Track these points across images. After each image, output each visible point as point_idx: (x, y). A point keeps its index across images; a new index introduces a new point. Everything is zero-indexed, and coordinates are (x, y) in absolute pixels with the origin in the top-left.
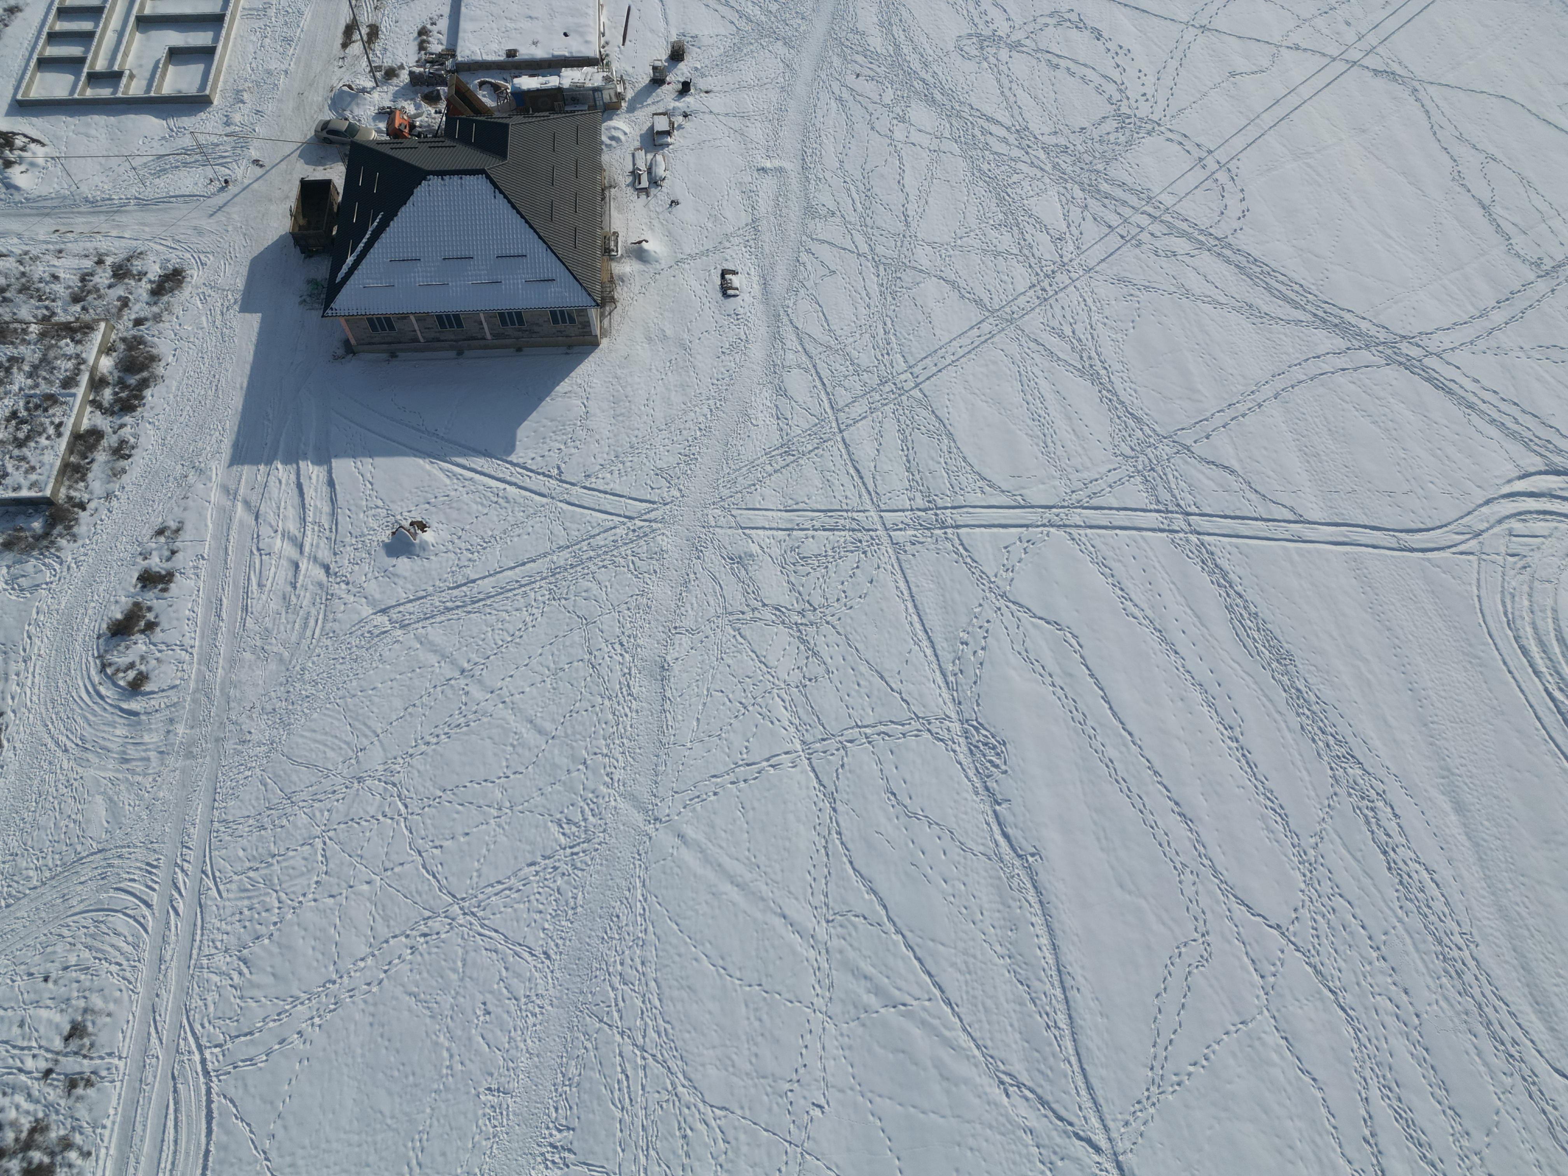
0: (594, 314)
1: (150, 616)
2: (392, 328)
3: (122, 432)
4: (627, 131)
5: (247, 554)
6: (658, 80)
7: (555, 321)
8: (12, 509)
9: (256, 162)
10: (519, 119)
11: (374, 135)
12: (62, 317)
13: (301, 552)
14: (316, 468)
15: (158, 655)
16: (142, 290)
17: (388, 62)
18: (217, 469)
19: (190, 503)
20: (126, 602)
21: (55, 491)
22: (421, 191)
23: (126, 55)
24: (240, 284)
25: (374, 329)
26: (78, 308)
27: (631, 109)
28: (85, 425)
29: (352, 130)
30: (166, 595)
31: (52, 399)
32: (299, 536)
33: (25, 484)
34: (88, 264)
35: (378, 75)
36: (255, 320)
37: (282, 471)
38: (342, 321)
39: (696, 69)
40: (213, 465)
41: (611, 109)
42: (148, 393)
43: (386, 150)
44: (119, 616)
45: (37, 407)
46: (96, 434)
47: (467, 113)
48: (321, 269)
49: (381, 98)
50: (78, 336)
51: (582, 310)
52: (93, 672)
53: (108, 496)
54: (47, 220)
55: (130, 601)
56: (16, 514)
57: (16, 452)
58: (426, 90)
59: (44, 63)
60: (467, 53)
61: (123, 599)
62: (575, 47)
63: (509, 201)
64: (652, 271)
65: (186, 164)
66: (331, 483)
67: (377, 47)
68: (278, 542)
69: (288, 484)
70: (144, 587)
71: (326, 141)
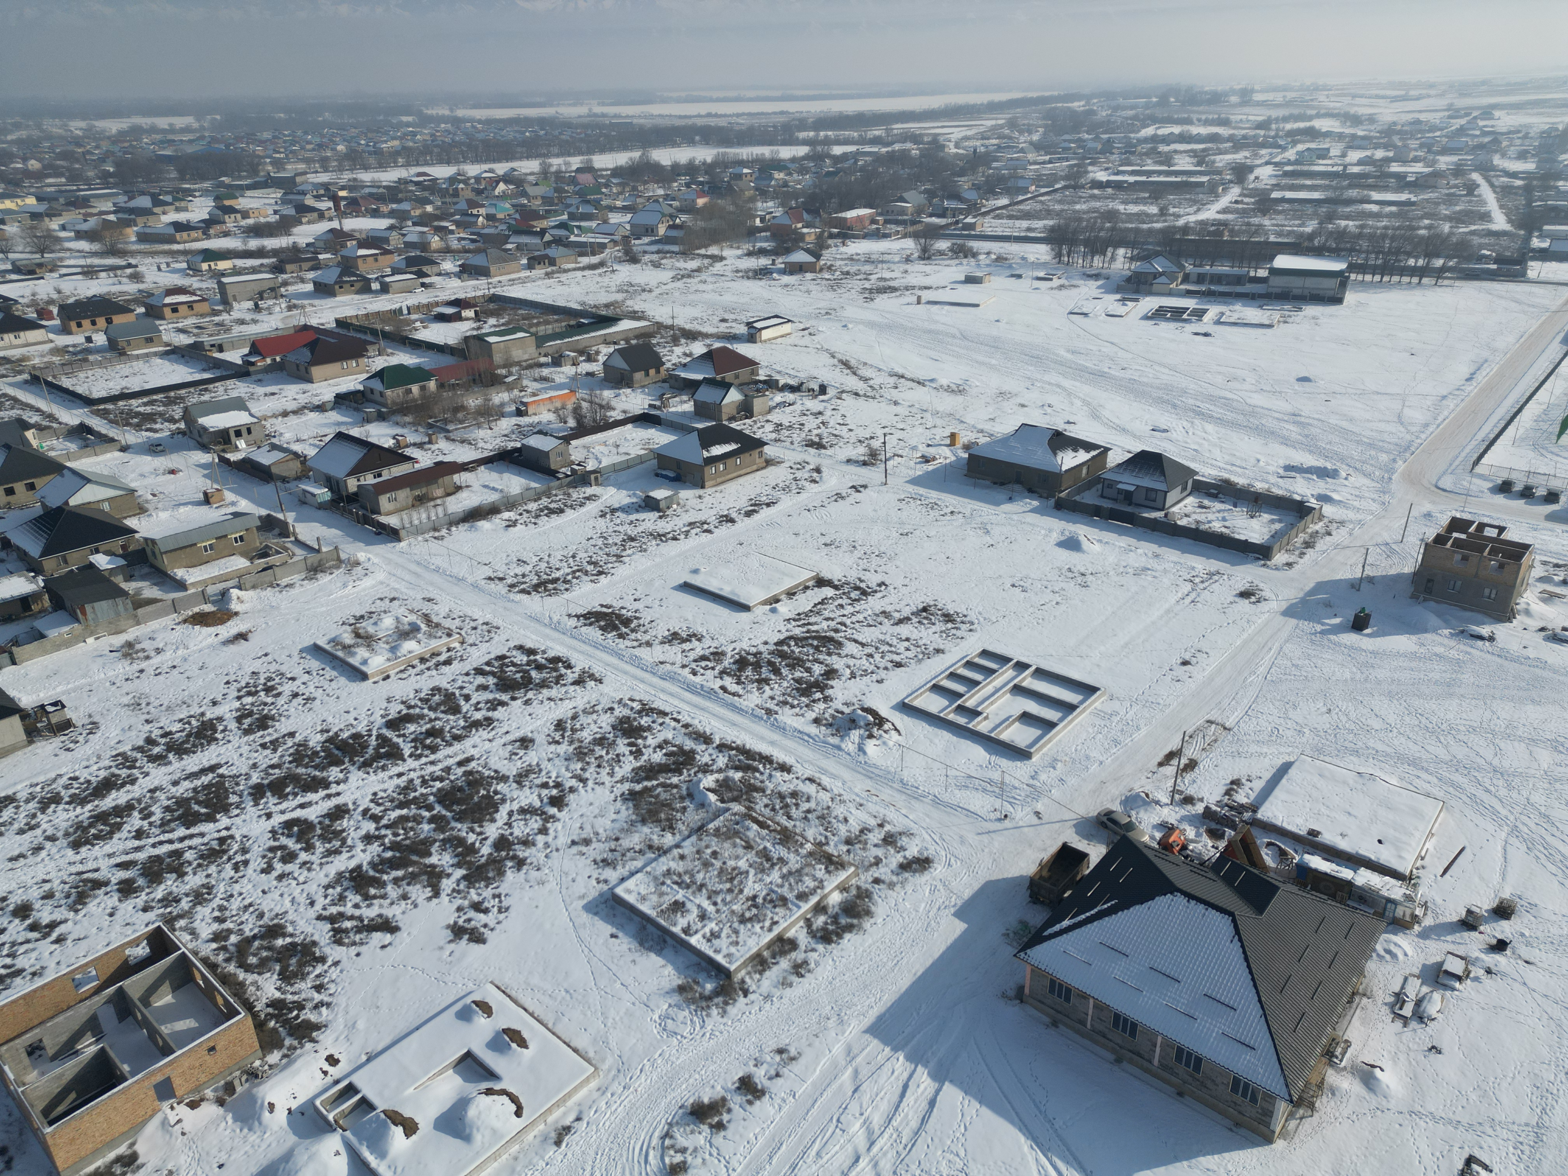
0: (1282, 1108)
1: (725, 1117)
2: (1068, 999)
3: (810, 954)
4: (1410, 953)
5: (828, 1118)
6: (1469, 923)
7: (1235, 1089)
8: (704, 964)
9: (1037, 814)
10: (1294, 889)
11: (1146, 839)
12: (830, 849)
13: (869, 1149)
14: (929, 1080)
15: (707, 1156)
16: (895, 859)
17: (1191, 791)
18: (855, 1027)
19: (817, 1042)
20: (718, 1092)
21: (738, 970)
22: (1162, 902)
23: (992, 703)
24: (967, 894)
25: (1052, 991)
26: (845, 848)
27: (1425, 935)
28: (790, 934)
29: (1130, 826)
30: (748, 1107)
31: (784, 901)
32: (877, 1132)
33: (725, 951)
34: (873, 822)
35: (1177, 797)
36: (960, 927)
37: (900, 1064)
38: (1028, 969)
39: (1522, 935)
40: (854, 1023)
41: (1401, 925)
42: (847, 936)
43: (1150, 855)
44: (706, 1100)
45: (771, 901)
46: (792, 945)
47: (1243, 860)
48: (1037, 917)
49: (1170, 815)
50: (832, 868)
51: (1271, 1097)
52: (657, 1134)
53: (768, 997)
54: (868, 781)
55: (722, 1093)
56: (703, 970)
57: (736, 925)
58: (1213, 826)
59: (937, 688)
60: (1270, 814)
61: (719, 1088)
62: (1385, 856)
63: (1244, 952)
64: (1374, 1104)
65: (984, 790)
66: (932, 1103)
67: (1188, 777)
68: (858, 1125)
69: (897, 1078)
70: (739, 1088)
71: (1103, 825)
